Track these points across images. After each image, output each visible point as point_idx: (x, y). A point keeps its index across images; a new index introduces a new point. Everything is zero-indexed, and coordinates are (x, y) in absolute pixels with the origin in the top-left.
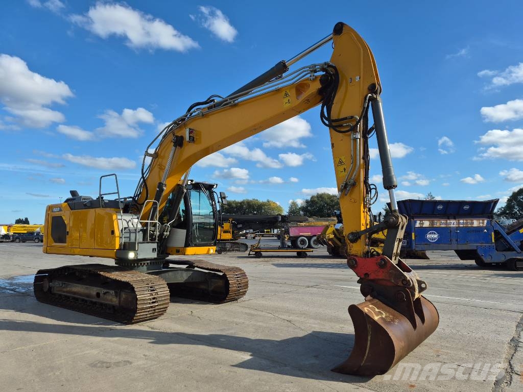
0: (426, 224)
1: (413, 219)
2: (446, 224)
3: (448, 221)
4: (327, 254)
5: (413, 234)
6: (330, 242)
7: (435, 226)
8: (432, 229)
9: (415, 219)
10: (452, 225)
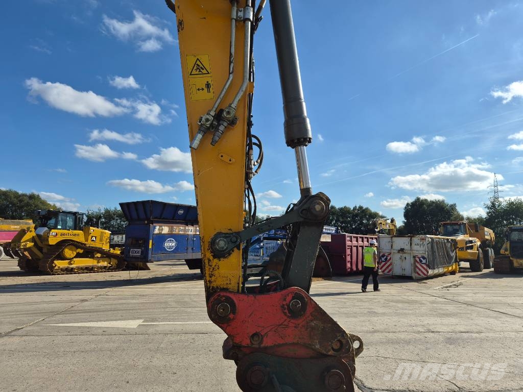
0: (166, 230)
1: (152, 224)
2: (185, 230)
3: (187, 228)
4: (18, 269)
5: (151, 242)
6: (26, 253)
7: (174, 233)
8: (171, 235)
9: (154, 224)
10: (190, 233)
